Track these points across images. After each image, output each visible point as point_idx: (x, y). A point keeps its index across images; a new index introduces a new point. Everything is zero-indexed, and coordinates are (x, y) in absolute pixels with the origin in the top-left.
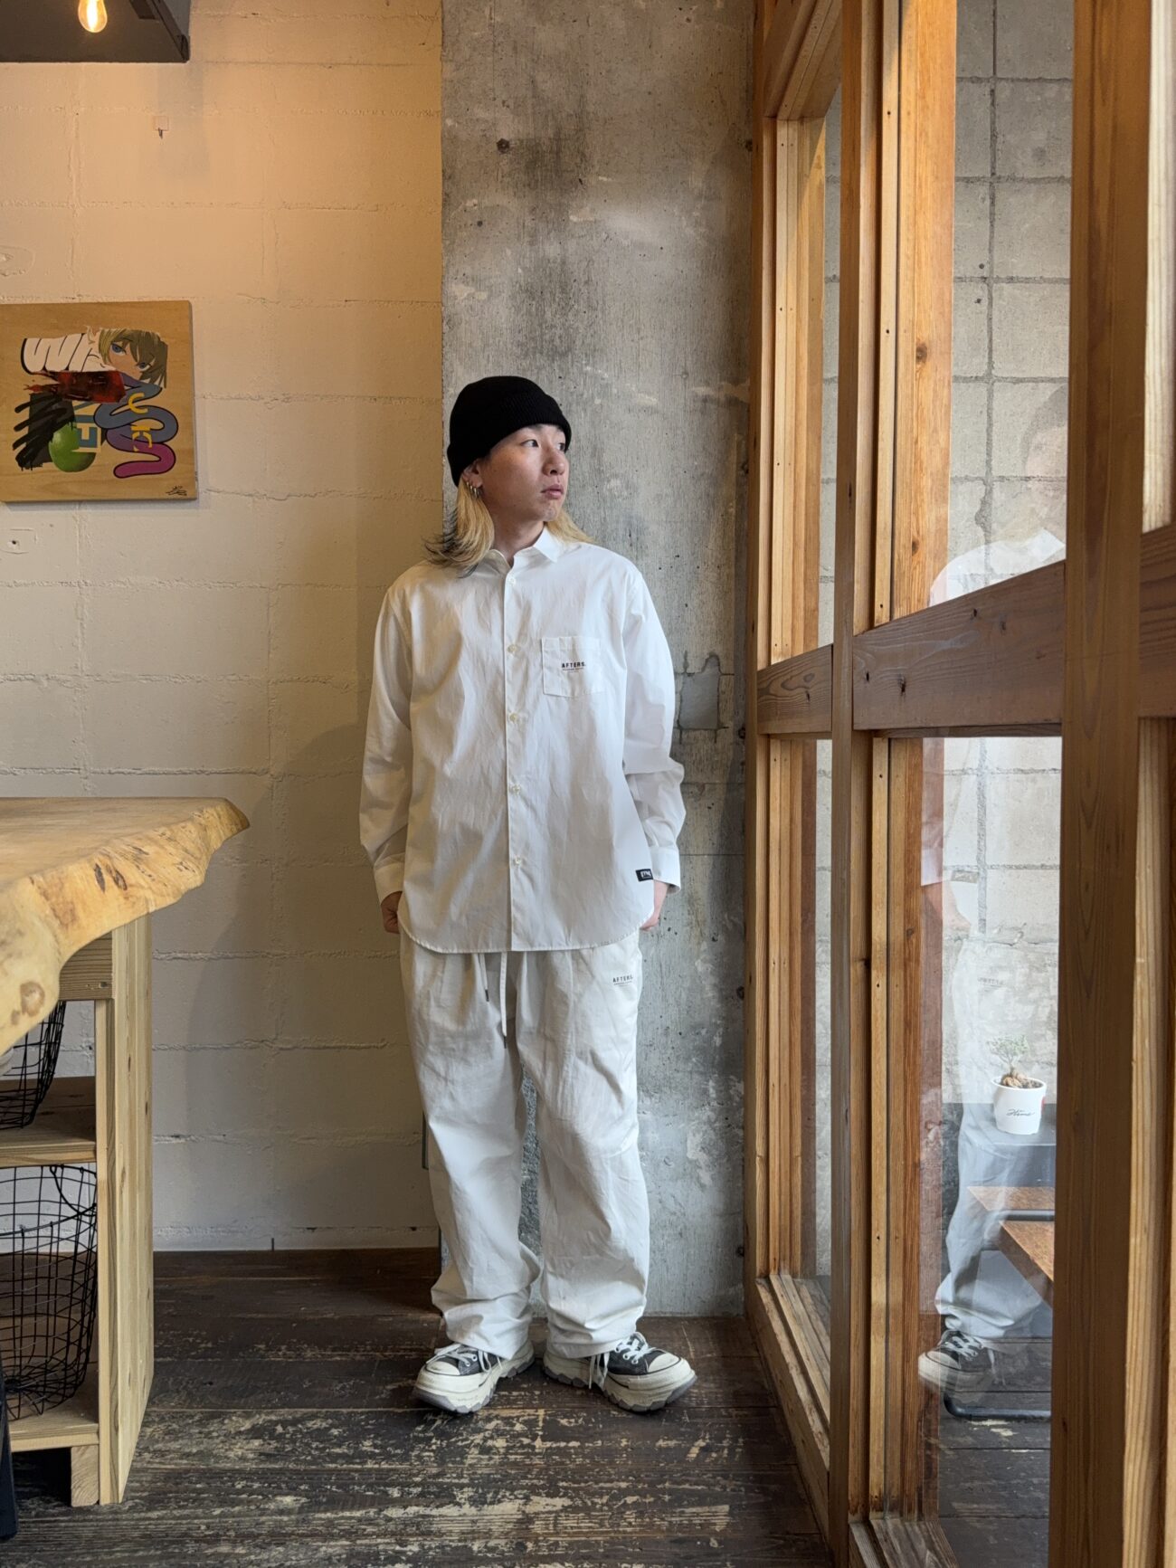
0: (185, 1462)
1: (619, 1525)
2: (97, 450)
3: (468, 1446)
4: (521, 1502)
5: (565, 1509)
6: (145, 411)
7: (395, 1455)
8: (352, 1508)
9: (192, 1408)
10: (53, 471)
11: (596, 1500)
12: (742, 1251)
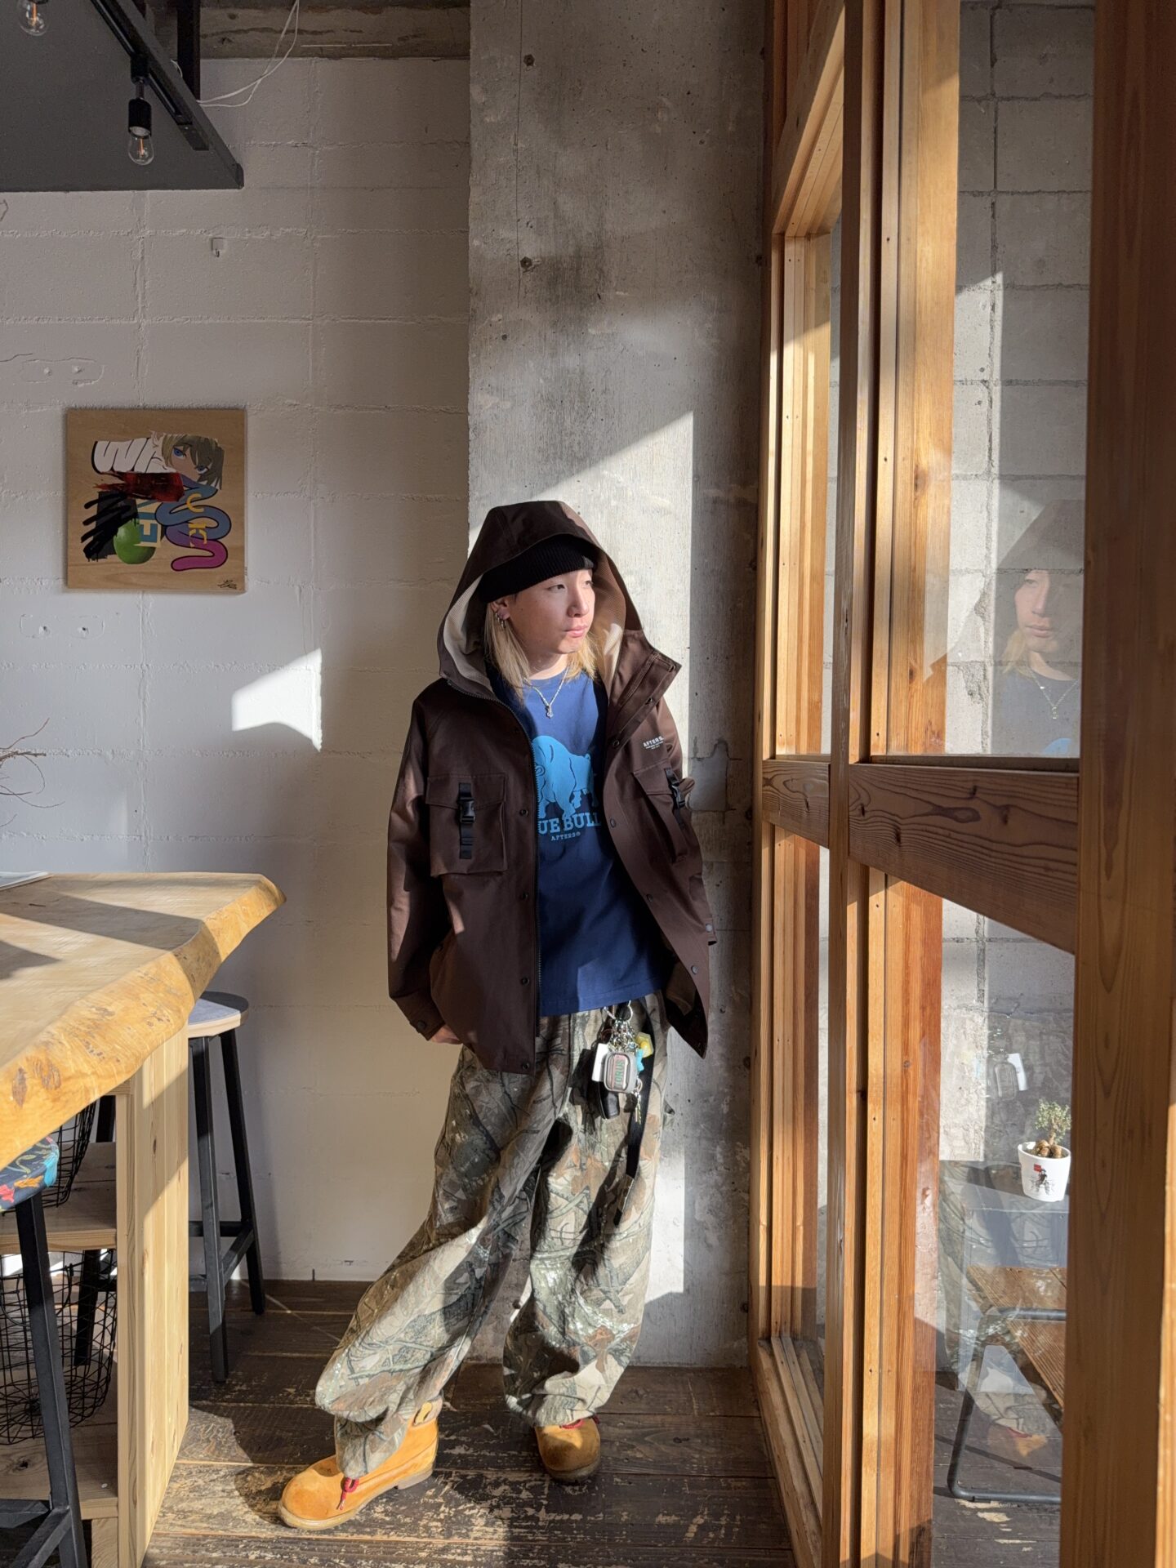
0: (205, 1525)
2: (157, 545)
3: (474, 1516)
6: (202, 510)
7: (405, 1524)
9: (219, 1461)
10: (117, 563)
12: (747, 1307)
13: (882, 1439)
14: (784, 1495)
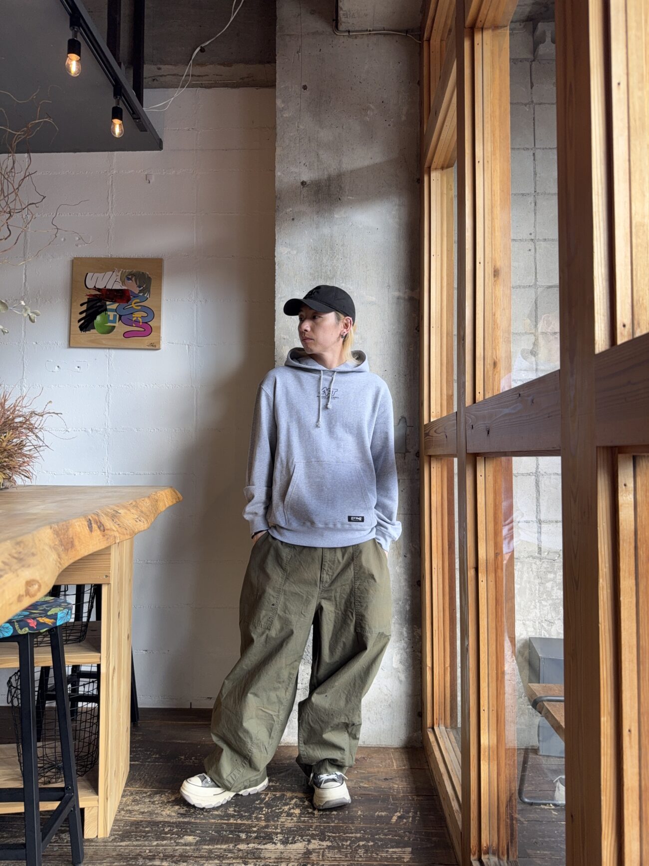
0: (141, 816)
1: (355, 857)
2: (116, 325)
3: (281, 813)
4: (306, 843)
5: (328, 847)
6: (140, 308)
7: (245, 816)
8: (222, 844)
9: (146, 788)
10: (96, 333)
11: (344, 843)
12: (421, 715)
13: (491, 746)
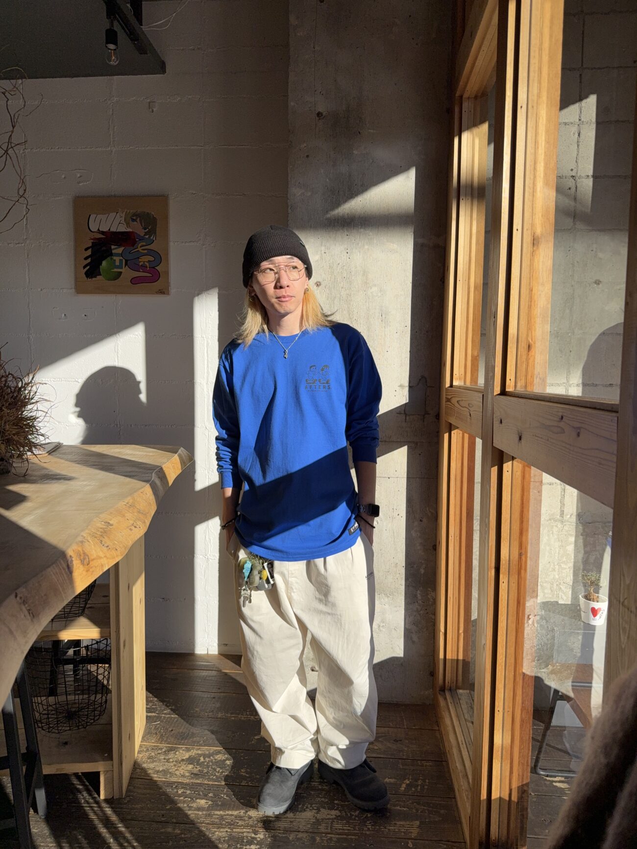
0: (157, 775)
2: (123, 270)
4: (315, 811)
5: (337, 817)
6: (146, 251)
8: (233, 810)
9: (162, 744)
10: (102, 280)
11: (353, 813)
12: (433, 674)
13: (504, 746)
14: (451, 771)
